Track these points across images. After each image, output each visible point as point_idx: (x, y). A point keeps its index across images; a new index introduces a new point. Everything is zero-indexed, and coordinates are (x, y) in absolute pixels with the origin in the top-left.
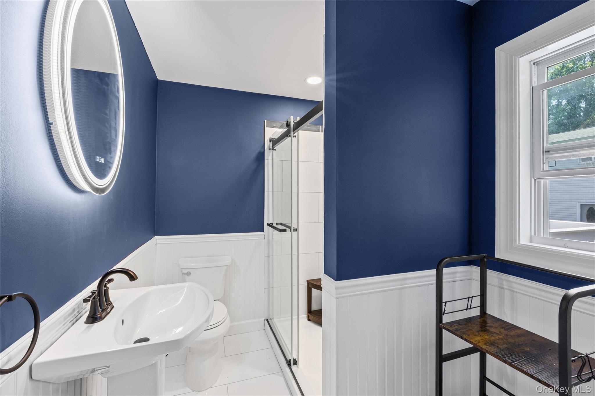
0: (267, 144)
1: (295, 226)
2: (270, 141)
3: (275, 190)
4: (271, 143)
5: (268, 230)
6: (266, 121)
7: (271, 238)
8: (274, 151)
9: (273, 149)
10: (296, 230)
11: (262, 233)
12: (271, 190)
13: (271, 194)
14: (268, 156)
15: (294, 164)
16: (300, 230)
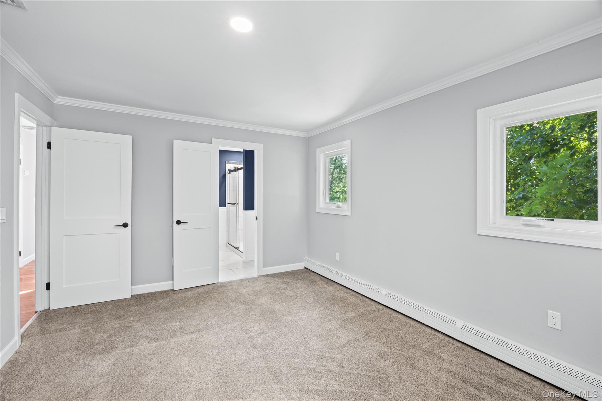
0: (227, 171)
1: (237, 203)
2: (229, 170)
3: (230, 190)
4: (229, 171)
5: (228, 206)
6: (226, 161)
7: (229, 209)
8: (230, 174)
9: (229, 173)
10: (238, 204)
11: (225, 207)
12: (229, 190)
13: (229, 191)
14: (227, 175)
15: (237, 179)
16: (239, 204)
